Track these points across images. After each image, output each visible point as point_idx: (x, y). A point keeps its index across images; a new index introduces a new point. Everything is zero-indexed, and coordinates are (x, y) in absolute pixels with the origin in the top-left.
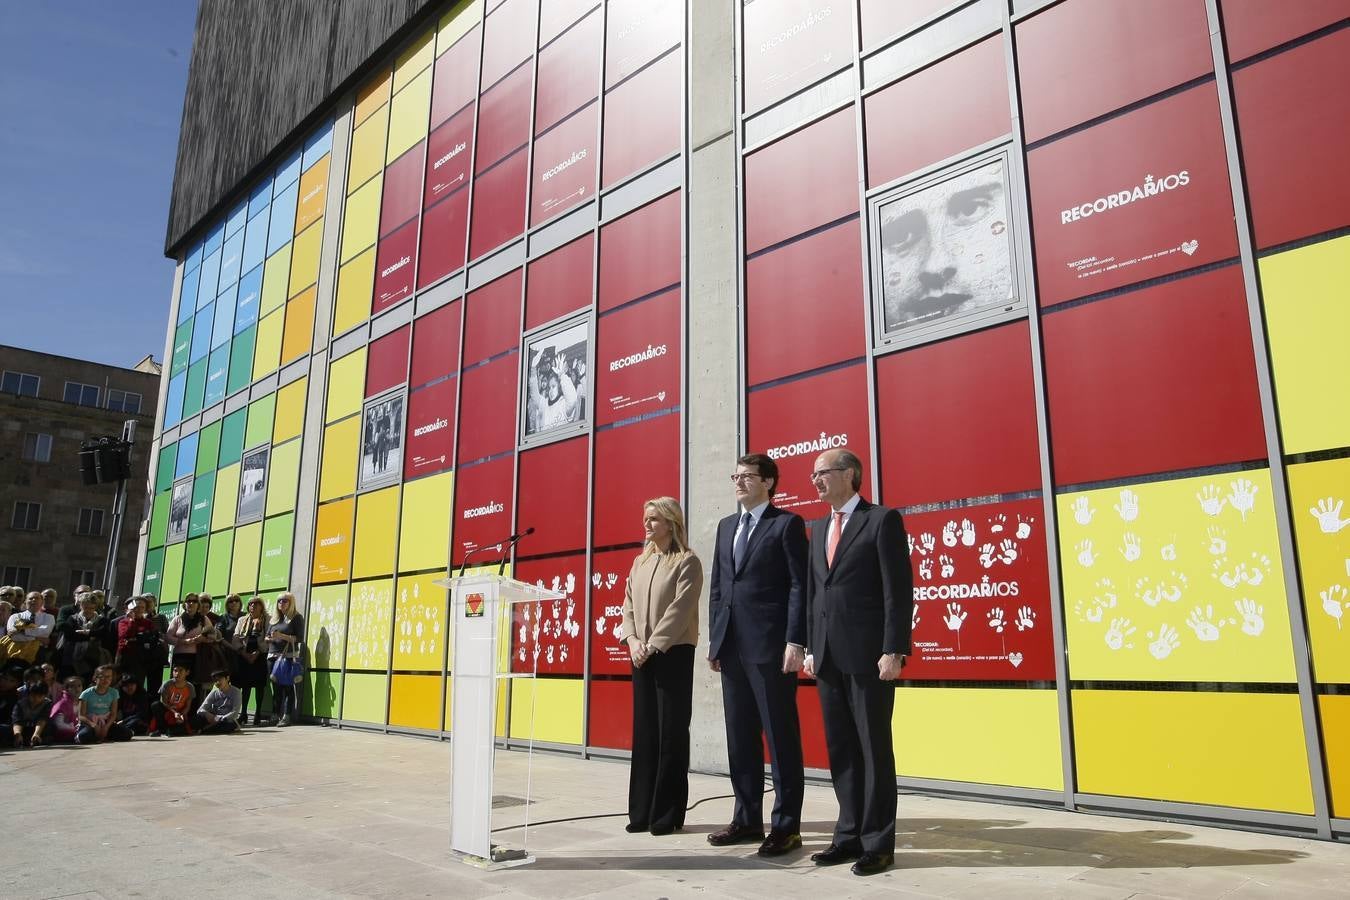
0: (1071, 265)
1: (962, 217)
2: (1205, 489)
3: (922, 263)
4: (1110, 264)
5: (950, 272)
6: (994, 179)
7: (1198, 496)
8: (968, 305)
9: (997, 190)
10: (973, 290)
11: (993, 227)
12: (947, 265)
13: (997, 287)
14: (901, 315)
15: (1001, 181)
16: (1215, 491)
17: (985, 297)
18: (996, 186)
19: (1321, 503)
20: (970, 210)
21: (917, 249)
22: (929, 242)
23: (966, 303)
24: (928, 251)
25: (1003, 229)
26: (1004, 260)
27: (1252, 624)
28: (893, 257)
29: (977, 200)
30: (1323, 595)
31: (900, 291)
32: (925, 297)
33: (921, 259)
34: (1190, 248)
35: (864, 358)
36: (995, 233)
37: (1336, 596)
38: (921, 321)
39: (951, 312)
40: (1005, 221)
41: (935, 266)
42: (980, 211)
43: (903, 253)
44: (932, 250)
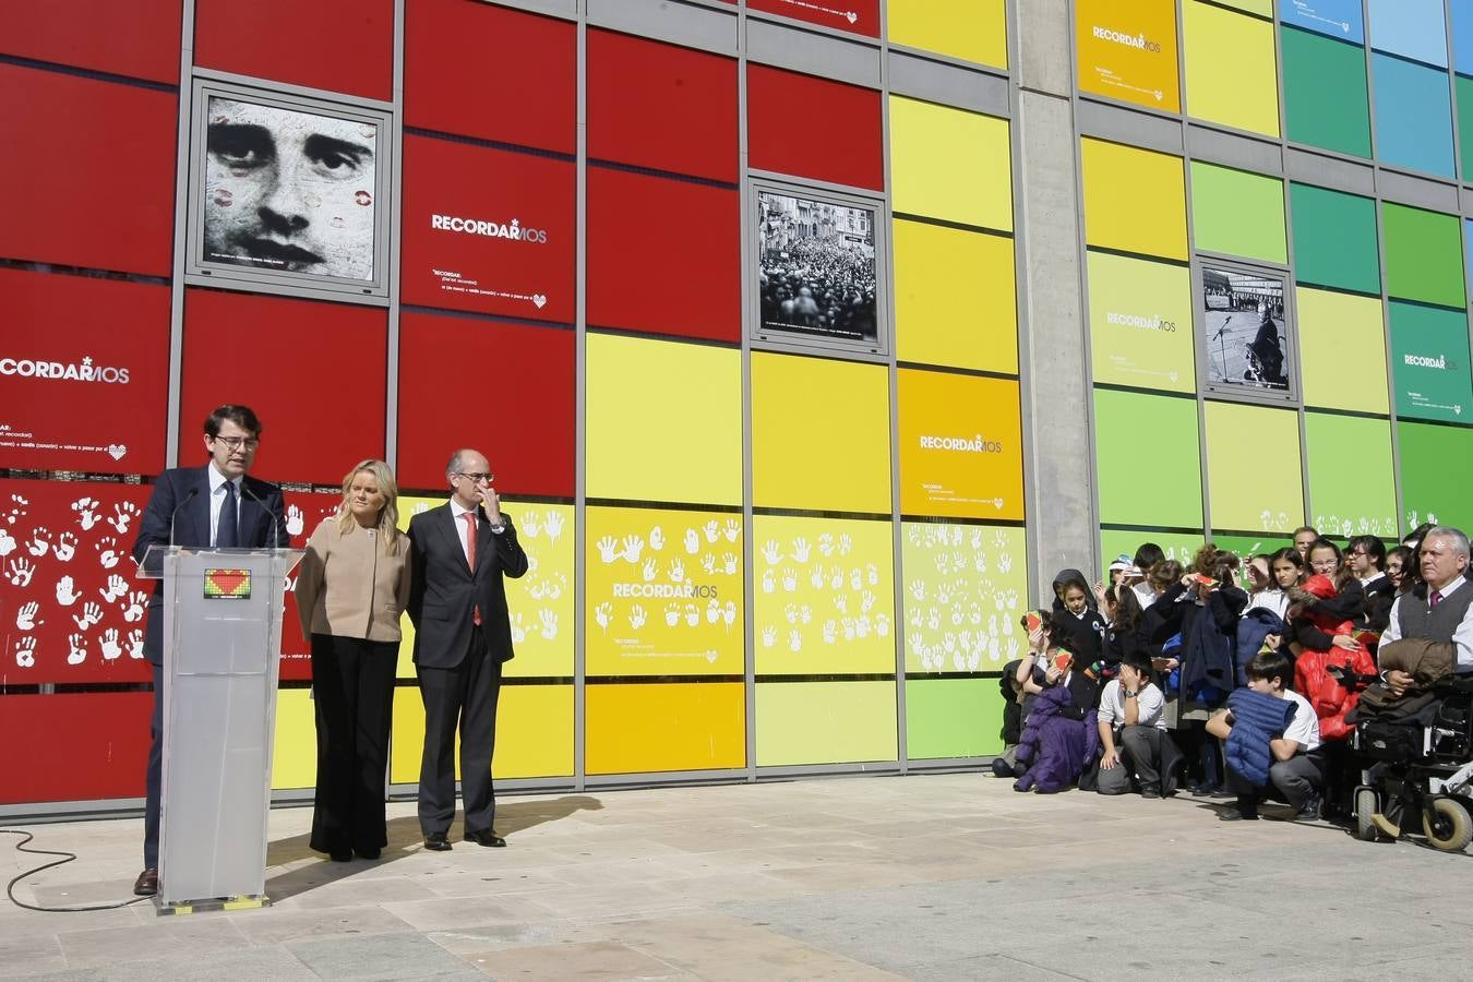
0: (437, 273)
1: (322, 165)
2: (527, 514)
3: (265, 195)
4: (472, 287)
5: (300, 223)
6: (365, 142)
7: (522, 520)
8: (318, 269)
9: (367, 157)
10: (327, 253)
11: (358, 193)
12: (298, 212)
13: (354, 262)
14: (229, 247)
15: (373, 149)
16: (534, 516)
17: (340, 268)
18: (366, 151)
19: (604, 538)
20: (334, 162)
21: (259, 174)
22: (276, 175)
23: (316, 265)
24: (273, 183)
25: (369, 203)
26: (366, 236)
27: (549, 630)
28: (224, 169)
29: (342, 155)
30: (597, 609)
31: (230, 217)
32: (264, 237)
33: (264, 190)
34: (540, 301)
35: (169, 281)
36: (359, 202)
37: (605, 611)
38: (256, 264)
39: (297, 269)
40: (372, 195)
41: (283, 205)
42: (343, 169)
43: (239, 171)
44: (279, 185)
